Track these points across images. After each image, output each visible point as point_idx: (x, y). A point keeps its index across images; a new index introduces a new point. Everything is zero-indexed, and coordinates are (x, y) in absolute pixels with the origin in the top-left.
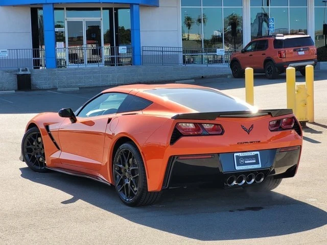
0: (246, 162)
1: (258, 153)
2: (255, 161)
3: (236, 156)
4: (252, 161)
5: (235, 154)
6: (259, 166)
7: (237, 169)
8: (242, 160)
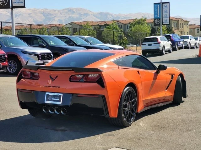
1: (62, 94)
3: (47, 94)
4: (56, 99)
7: (45, 102)
8: (50, 97)
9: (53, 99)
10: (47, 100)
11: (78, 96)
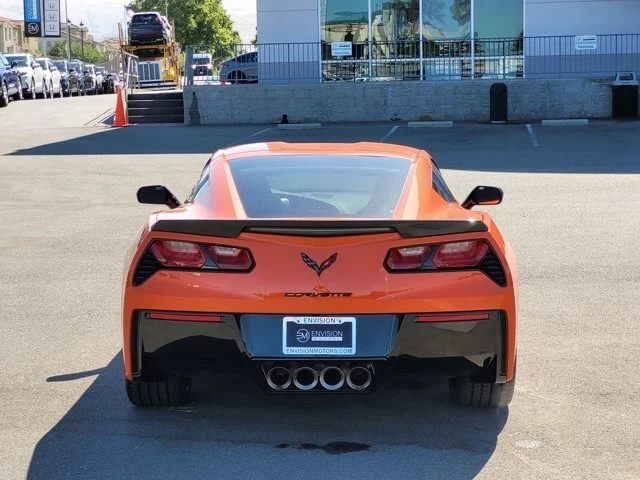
0: (314, 339)
1: (352, 320)
2: (341, 339)
3: (288, 323)
4: (332, 339)
5: (286, 320)
6: (352, 351)
7: (285, 352)
8: (305, 333)
9: (318, 339)
10: (292, 342)
11: (420, 319)
